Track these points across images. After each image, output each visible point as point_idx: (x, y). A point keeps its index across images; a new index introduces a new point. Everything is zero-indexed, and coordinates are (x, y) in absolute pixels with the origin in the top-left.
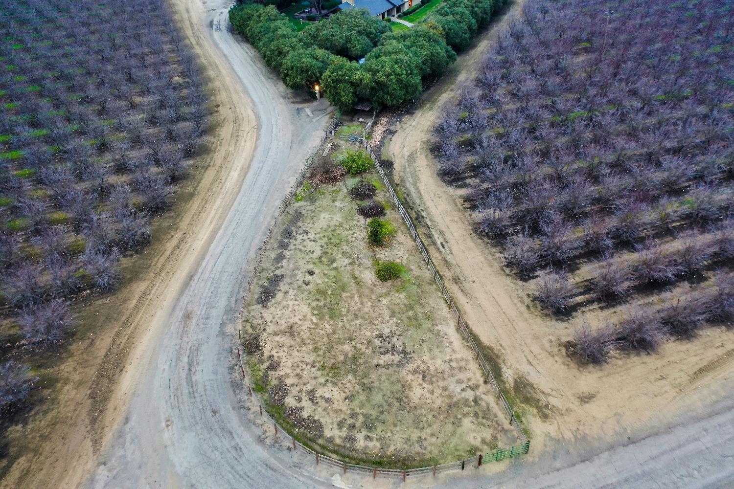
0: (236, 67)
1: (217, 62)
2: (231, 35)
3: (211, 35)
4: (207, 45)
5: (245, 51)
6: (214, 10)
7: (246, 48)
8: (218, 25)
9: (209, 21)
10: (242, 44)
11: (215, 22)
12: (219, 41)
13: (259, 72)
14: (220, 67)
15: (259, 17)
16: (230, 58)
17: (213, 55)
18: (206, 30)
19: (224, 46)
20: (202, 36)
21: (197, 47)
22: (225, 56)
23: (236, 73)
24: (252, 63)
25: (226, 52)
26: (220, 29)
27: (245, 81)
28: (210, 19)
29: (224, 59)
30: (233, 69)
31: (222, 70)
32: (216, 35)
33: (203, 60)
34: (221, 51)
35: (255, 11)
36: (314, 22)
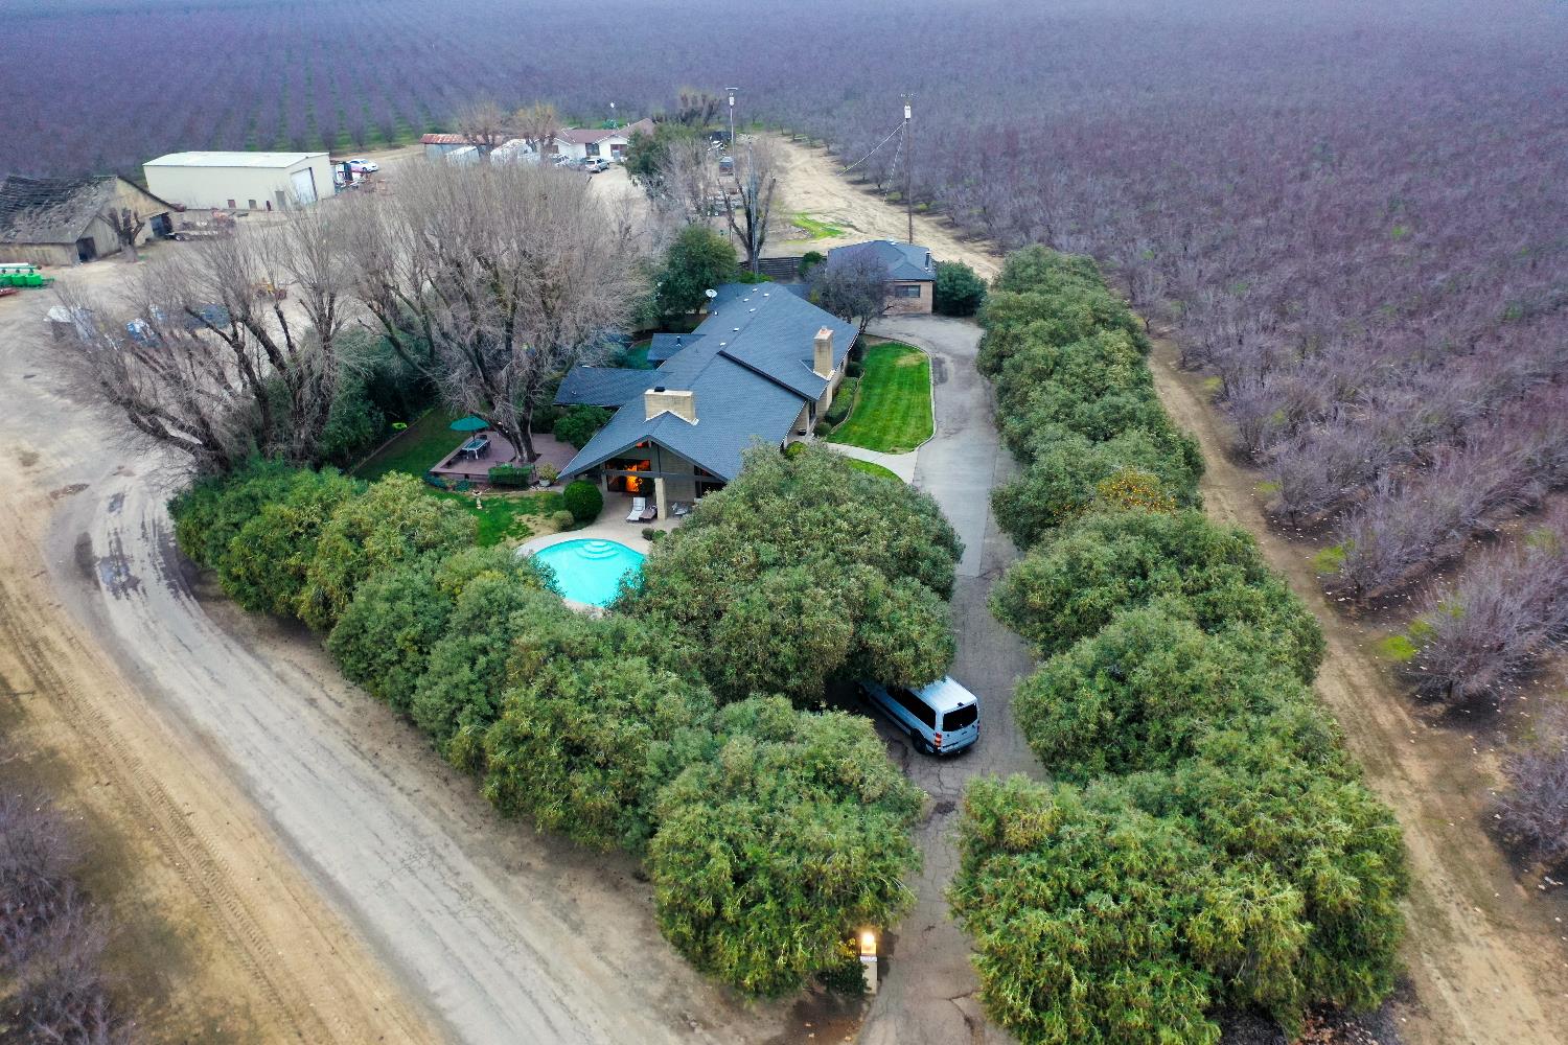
0: (292, 817)
1: (178, 796)
2: (193, 605)
3: (100, 624)
4: (89, 682)
5: (297, 691)
6: (80, 488)
7: (295, 676)
8: (119, 559)
9: (69, 549)
10: (264, 650)
11: (100, 548)
12: (146, 655)
13: (428, 825)
14: (200, 822)
15: (356, 534)
16: (237, 755)
17: (138, 747)
18: (64, 595)
19: (174, 677)
20: (50, 632)
21: (40, 706)
22: (204, 741)
23: (306, 860)
24: (364, 768)
25: (202, 717)
26: (134, 583)
28: (72, 534)
29: (207, 766)
30: (277, 827)
31: (223, 850)
32: (123, 615)
33: (96, 794)
34: (179, 716)
35: (317, 507)
36: (524, 494)
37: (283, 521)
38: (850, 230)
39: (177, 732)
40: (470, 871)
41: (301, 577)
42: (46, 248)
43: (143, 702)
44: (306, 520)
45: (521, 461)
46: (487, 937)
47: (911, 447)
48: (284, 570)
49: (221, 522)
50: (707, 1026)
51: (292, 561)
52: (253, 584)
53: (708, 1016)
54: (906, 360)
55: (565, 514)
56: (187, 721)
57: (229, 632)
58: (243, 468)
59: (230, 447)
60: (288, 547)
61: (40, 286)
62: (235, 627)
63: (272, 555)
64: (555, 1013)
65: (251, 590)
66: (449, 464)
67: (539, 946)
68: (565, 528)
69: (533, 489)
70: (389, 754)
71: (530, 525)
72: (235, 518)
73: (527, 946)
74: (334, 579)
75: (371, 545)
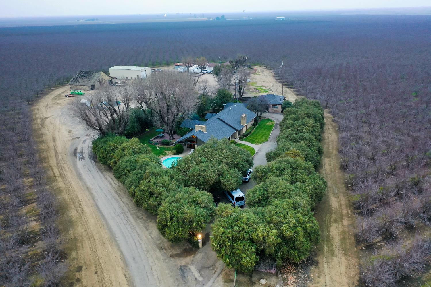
0: (100, 204)
1: (80, 198)
2: (93, 163)
3: (75, 165)
4: (70, 175)
5: (109, 181)
6: (78, 138)
7: (109, 178)
8: (82, 152)
9: (73, 150)
10: (105, 173)
11: (79, 150)
12: (82, 171)
13: (125, 209)
14: (83, 204)
15: (123, 150)
16: (93, 192)
17: (75, 188)
18: (69, 159)
19: (86, 176)
20: (65, 166)
21: (59, 179)
22: (88, 189)
23: (100, 212)
24: (117, 197)
25: (89, 184)
26: (83, 158)
27: (112, 223)
28: (74, 147)
29: (87, 193)
30: (97, 206)
31: (86, 208)
32: (80, 164)
33: (65, 196)
34: (85, 184)
35: (118, 144)
36: (169, 146)
37: (111, 146)
38: (271, 91)
39: (83, 186)
40: (131, 218)
41: (112, 157)
42: (84, 87)
43: (79, 180)
44: (116, 146)
46: (130, 229)
47: (261, 143)
48: (110, 156)
49: (100, 145)
50: (165, 250)
51: (112, 154)
52: (104, 159)
53: (167, 248)
54: (269, 123)
55: (175, 151)
56: (86, 185)
57: (99, 169)
58: (107, 135)
60: (111, 151)
61: (82, 95)
64: (138, 244)
66: (155, 139)
67: (139, 232)
68: (175, 154)
69: (171, 146)
70: (123, 195)
71: (168, 153)
73: (137, 232)
74: (118, 158)
75: (126, 152)
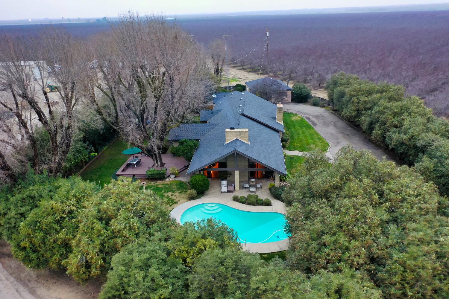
36: (163, 182)
37: (53, 212)
41: (66, 246)
44: (67, 209)
45: (157, 167)
48: (55, 242)
49: (12, 213)
51: (61, 235)
52: (35, 251)
54: (296, 118)
57: (19, 279)
58: (24, 179)
59: (16, 169)
60: (57, 227)
62: (22, 275)
63: (47, 233)
65: (33, 256)
66: (123, 171)
68: (192, 198)
69: (167, 180)
71: (174, 198)
72: (22, 210)
